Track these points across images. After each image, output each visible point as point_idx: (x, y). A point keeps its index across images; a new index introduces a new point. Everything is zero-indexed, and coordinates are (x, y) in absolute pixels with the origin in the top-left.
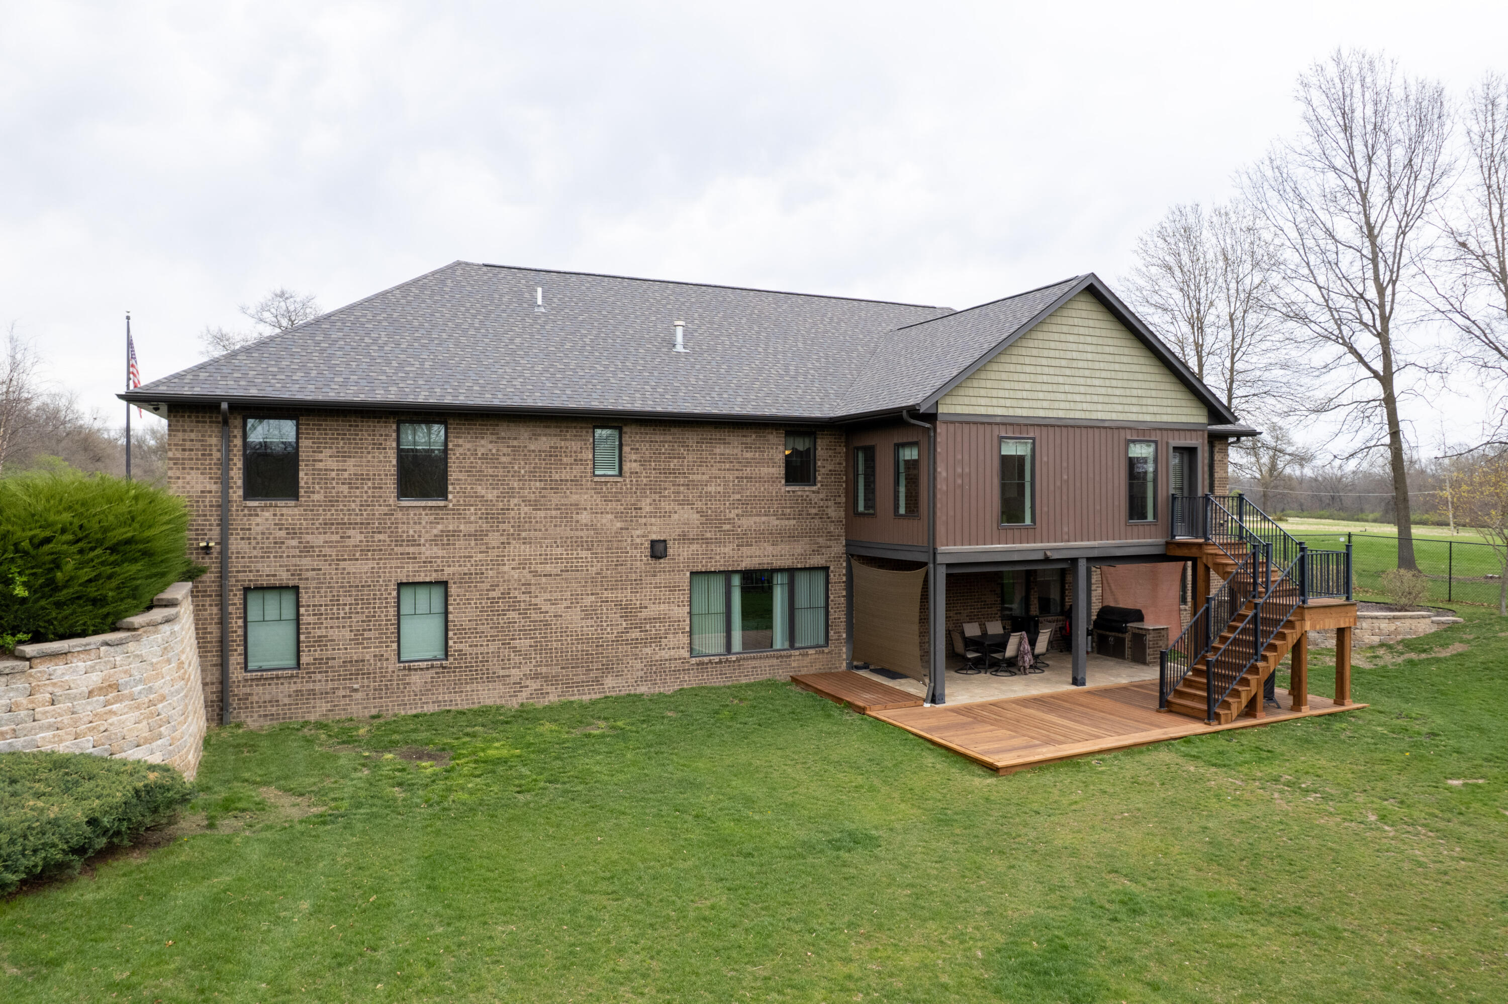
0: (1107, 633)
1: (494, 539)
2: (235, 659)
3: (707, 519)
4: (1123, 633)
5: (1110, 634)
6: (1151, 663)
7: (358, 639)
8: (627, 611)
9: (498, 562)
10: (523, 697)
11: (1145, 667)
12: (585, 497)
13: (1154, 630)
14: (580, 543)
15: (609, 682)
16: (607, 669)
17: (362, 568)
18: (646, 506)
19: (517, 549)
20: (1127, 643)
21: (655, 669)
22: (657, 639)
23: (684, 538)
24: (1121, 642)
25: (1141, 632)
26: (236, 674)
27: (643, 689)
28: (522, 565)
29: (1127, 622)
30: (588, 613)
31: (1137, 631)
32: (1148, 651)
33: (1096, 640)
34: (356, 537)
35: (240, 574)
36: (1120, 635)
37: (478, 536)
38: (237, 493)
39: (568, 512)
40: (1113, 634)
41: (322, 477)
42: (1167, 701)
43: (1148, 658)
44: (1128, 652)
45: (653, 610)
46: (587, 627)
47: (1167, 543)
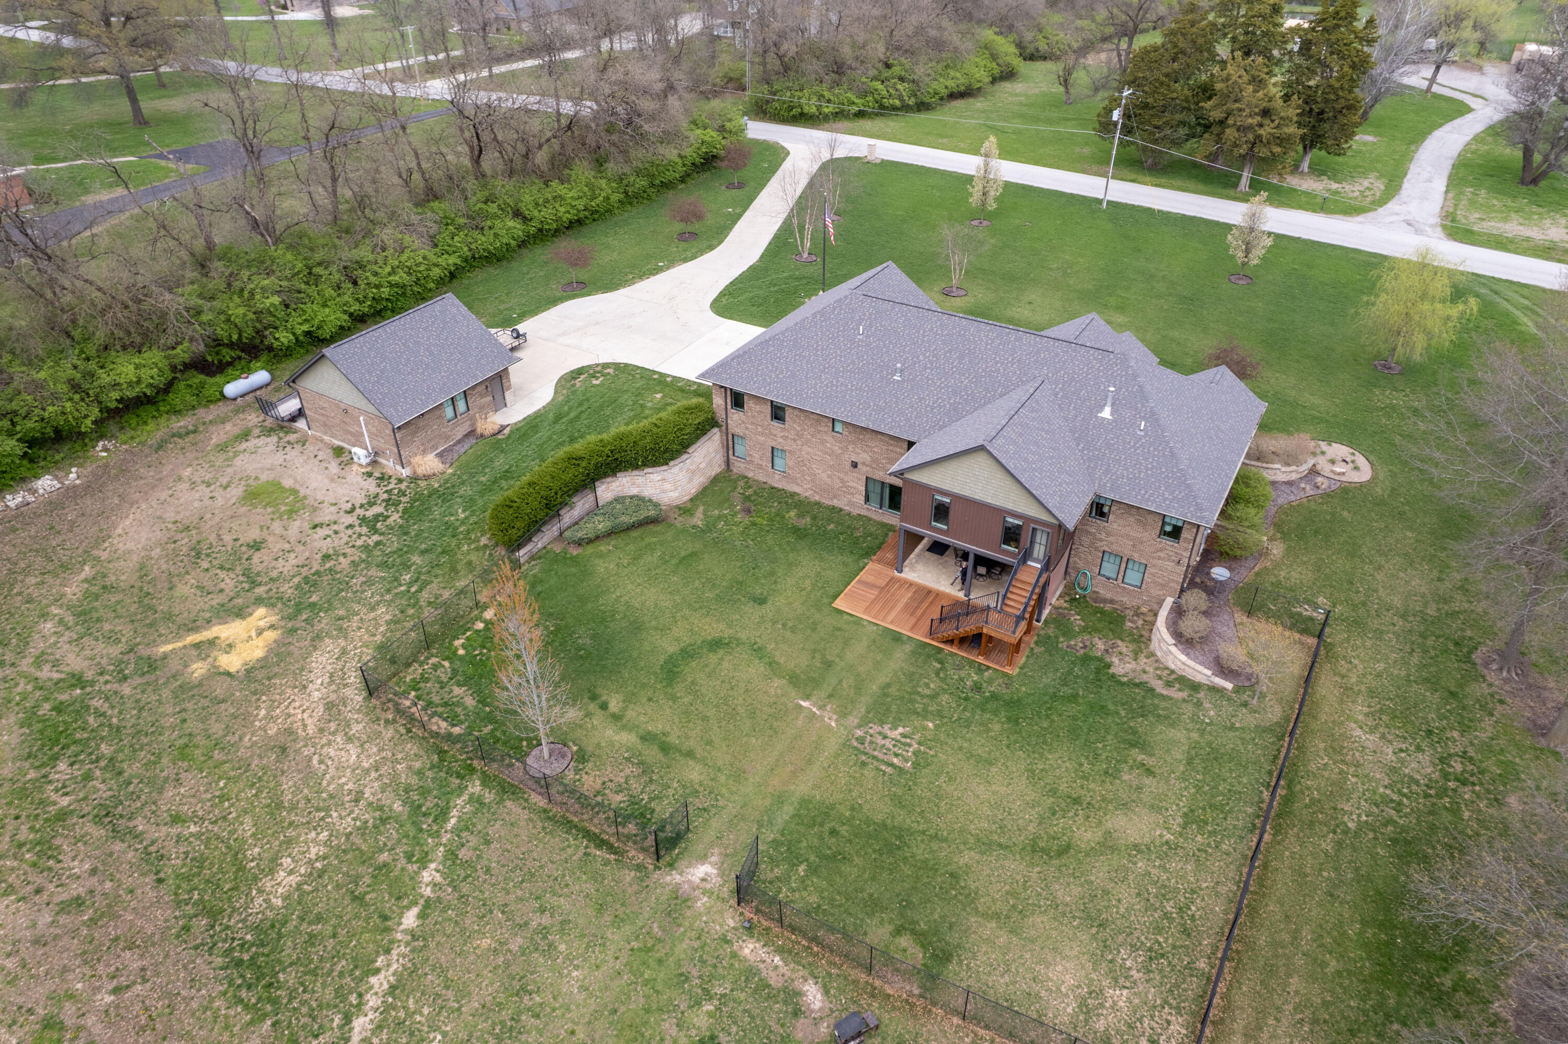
1: (799, 442)
2: (731, 452)
3: (874, 460)
7: (761, 458)
8: (842, 481)
9: (801, 450)
10: (807, 494)
12: (829, 439)
14: (827, 453)
15: (835, 501)
16: (835, 497)
17: (761, 438)
18: (850, 449)
19: (805, 447)
21: (850, 503)
22: (852, 494)
23: (864, 464)
26: (731, 456)
27: (847, 508)
28: (808, 454)
30: (829, 476)
34: (760, 429)
35: (731, 431)
37: (795, 440)
38: (729, 407)
39: (823, 442)
41: (750, 408)
45: (851, 484)
46: (828, 481)
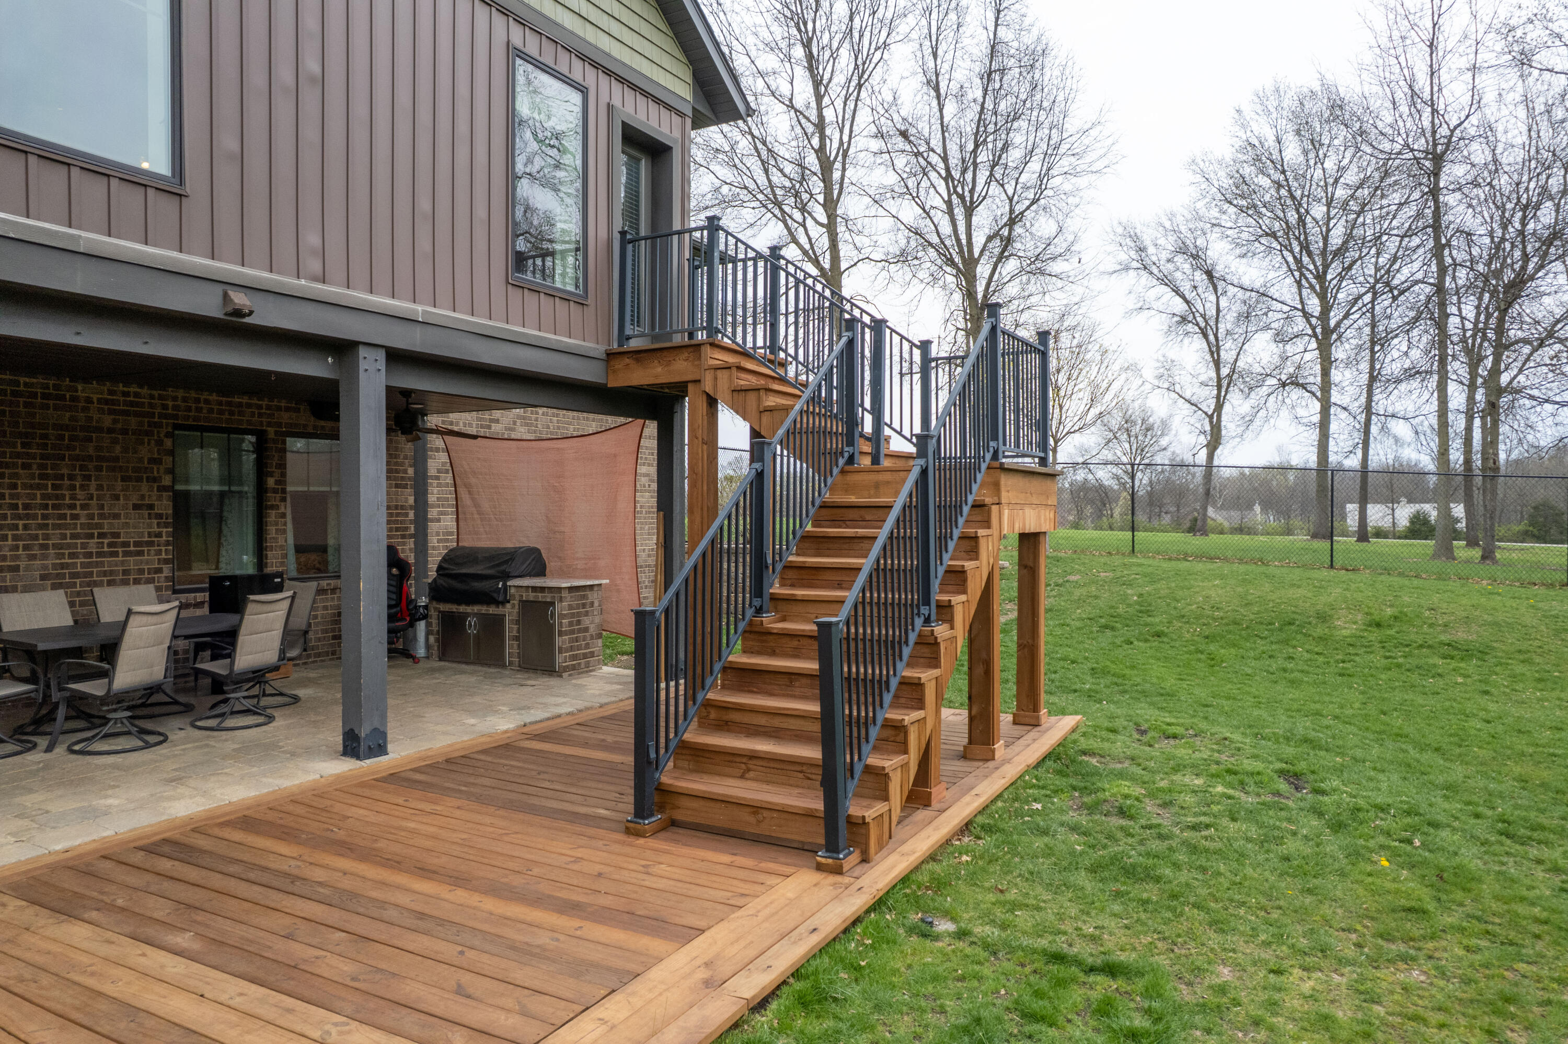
0: (462, 608)
4: (498, 603)
5: (469, 609)
6: (566, 669)
11: (553, 681)
13: (571, 589)
20: (510, 629)
24: (494, 626)
25: (540, 597)
29: (507, 576)
31: (531, 596)
32: (559, 641)
33: (435, 628)
36: (492, 610)
40: (476, 608)
42: (662, 790)
43: (560, 659)
44: (510, 648)
47: (611, 356)
